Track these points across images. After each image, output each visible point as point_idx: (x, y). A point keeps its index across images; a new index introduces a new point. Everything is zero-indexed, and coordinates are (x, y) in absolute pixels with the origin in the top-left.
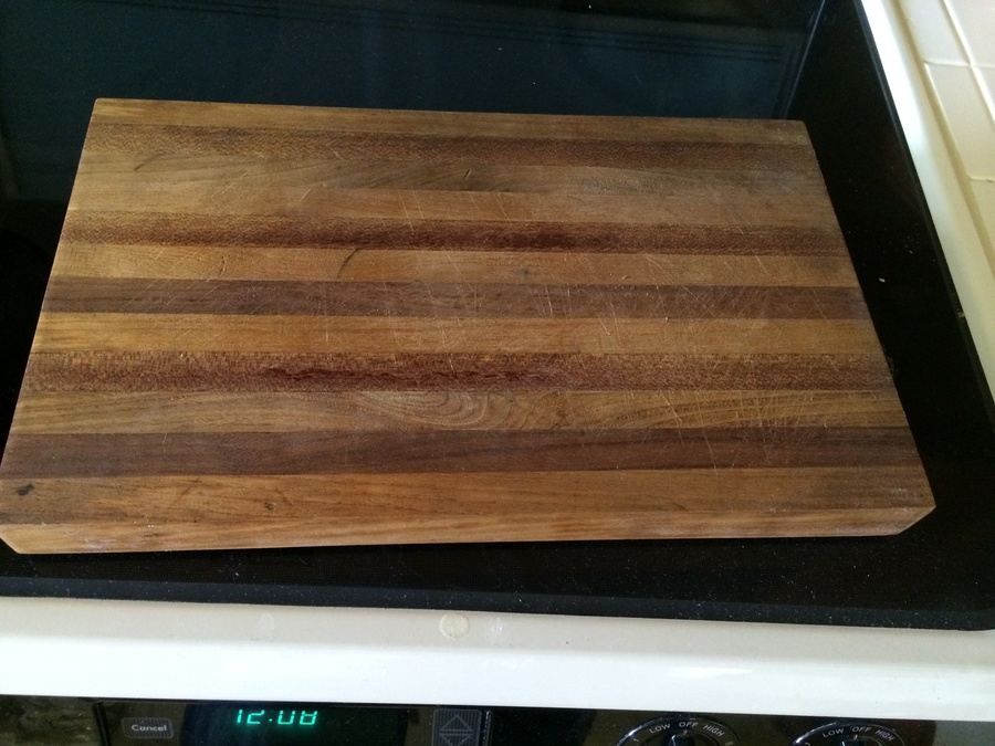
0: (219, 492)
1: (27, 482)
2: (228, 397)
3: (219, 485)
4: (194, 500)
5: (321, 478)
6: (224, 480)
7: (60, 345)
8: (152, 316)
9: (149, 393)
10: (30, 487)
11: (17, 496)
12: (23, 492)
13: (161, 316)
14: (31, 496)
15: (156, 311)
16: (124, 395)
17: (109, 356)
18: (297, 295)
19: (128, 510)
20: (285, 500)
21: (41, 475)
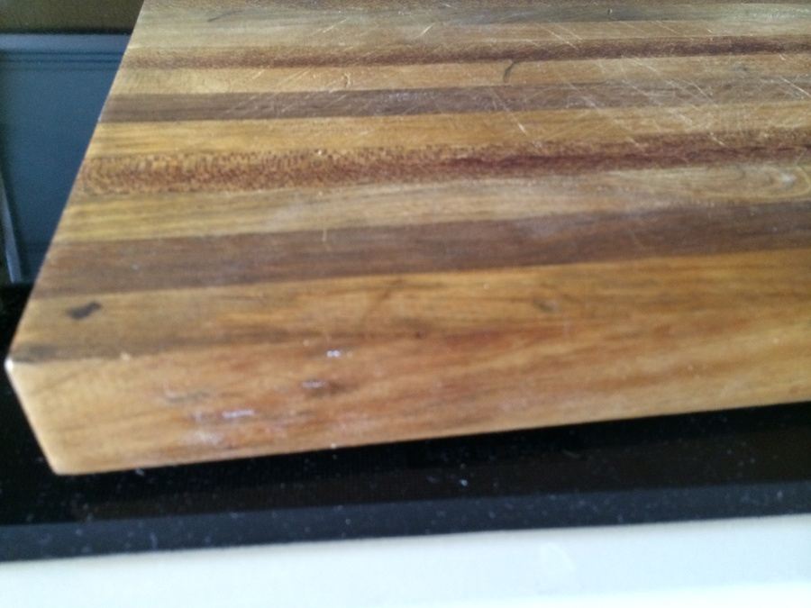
0: (443, 293)
1: (86, 300)
2: (407, 187)
3: (439, 286)
4: (400, 305)
5: (610, 266)
6: (444, 278)
7: (130, 151)
8: (265, 122)
9: (282, 190)
10: (94, 307)
11: (68, 321)
12: (80, 313)
13: (276, 121)
14: (97, 319)
15: (268, 117)
16: (242, 193)
17: (209, 158)
18: (459, 98)
19: (289, 327)
20: (566, 297)
21: (112, 289)
